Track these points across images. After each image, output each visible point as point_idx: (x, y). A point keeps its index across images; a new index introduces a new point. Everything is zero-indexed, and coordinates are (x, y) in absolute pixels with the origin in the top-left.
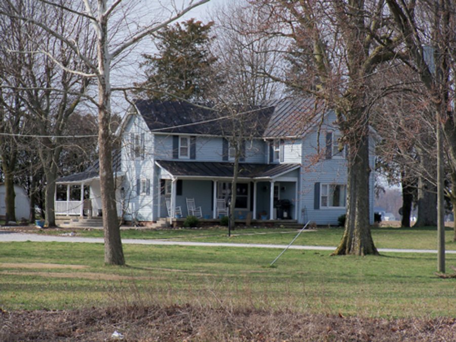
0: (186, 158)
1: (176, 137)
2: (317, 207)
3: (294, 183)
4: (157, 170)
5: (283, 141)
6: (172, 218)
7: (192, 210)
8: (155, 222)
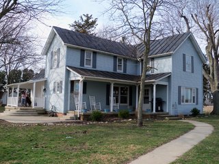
0: (90, 67)
1: (83, 51)
2: (179, 103)
3: (166, 86)
4: (68, 72)
5: (153, 59)
6: (79, 111)
7: (94, 105)
8: (65, 114)
